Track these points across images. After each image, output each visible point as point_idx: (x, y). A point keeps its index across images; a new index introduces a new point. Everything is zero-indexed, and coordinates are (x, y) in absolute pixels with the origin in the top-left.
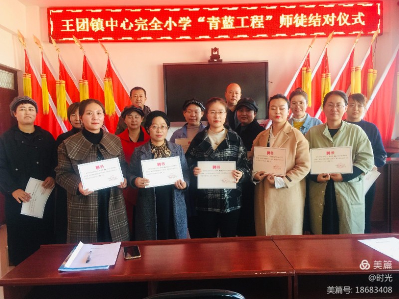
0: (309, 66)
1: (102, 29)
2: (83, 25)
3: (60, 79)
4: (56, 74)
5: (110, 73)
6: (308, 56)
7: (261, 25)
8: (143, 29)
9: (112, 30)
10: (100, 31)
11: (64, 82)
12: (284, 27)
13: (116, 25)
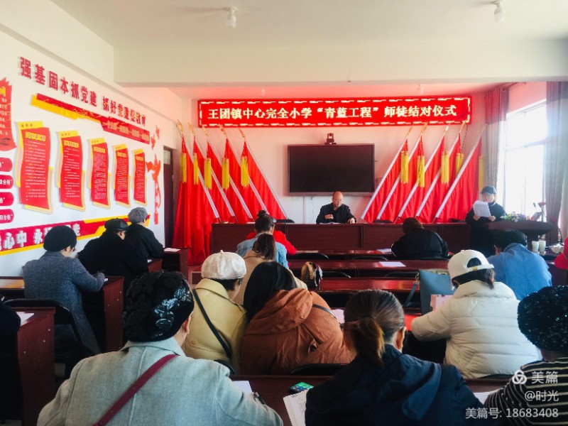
0: (407, 150)
1: (240, 117)
2: (225, 114)
3: (208, 157)
4: (204, 154)
5: (246, 152)
6: (406, 142)
7: (369, 115)
8: (272, 117)
9: (248, 117)
10: (238, 119)
11: (210, 159)
12: (388, 116)
13: (252, 114)
